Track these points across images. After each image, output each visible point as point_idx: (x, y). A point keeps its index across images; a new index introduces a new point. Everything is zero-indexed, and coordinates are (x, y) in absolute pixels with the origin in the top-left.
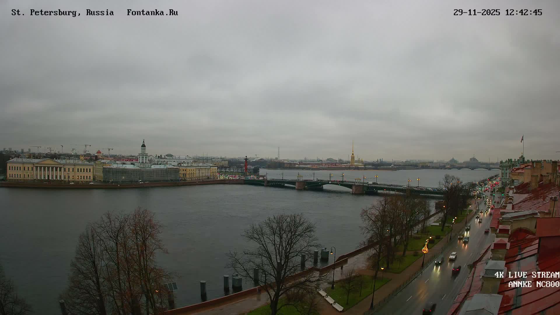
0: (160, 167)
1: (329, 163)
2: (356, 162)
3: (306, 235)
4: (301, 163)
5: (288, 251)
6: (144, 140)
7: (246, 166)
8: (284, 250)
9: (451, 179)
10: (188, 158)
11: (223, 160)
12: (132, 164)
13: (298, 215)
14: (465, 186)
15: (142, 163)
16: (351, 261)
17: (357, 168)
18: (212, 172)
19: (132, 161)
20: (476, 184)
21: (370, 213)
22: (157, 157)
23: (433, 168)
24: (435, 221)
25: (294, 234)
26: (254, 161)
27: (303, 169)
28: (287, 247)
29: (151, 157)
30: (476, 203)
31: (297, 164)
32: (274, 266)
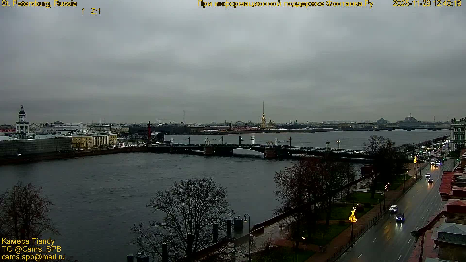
0: (47, 137)
1: (238, 126)
2: (268, 124)
3: (217, 201)
4: (208, 127)
5: (198, 219)
6: (22, 106)
7: (149, 132)
8: (194, 218)
9: (380, 140)
10: (82, 126)
11: (123, 126)
12: (6, 135)
13: (207, 180)
14: (399, 148)
15: (21, 133)
16: (267, 230)
17: (268, 131)
18: (111, 140)
19: (7, 131)
20: (415, 147)
21: (285, 176)
22: (42, 126)
23: (356, 129)
24: (363, 187)
25: (205, 200)
26: (158, 127)
27: (211, 133)
28: (197, 215)
29: (33, 125)
30: (416, 168)
31: (204, 128)
32: (184, 238)
